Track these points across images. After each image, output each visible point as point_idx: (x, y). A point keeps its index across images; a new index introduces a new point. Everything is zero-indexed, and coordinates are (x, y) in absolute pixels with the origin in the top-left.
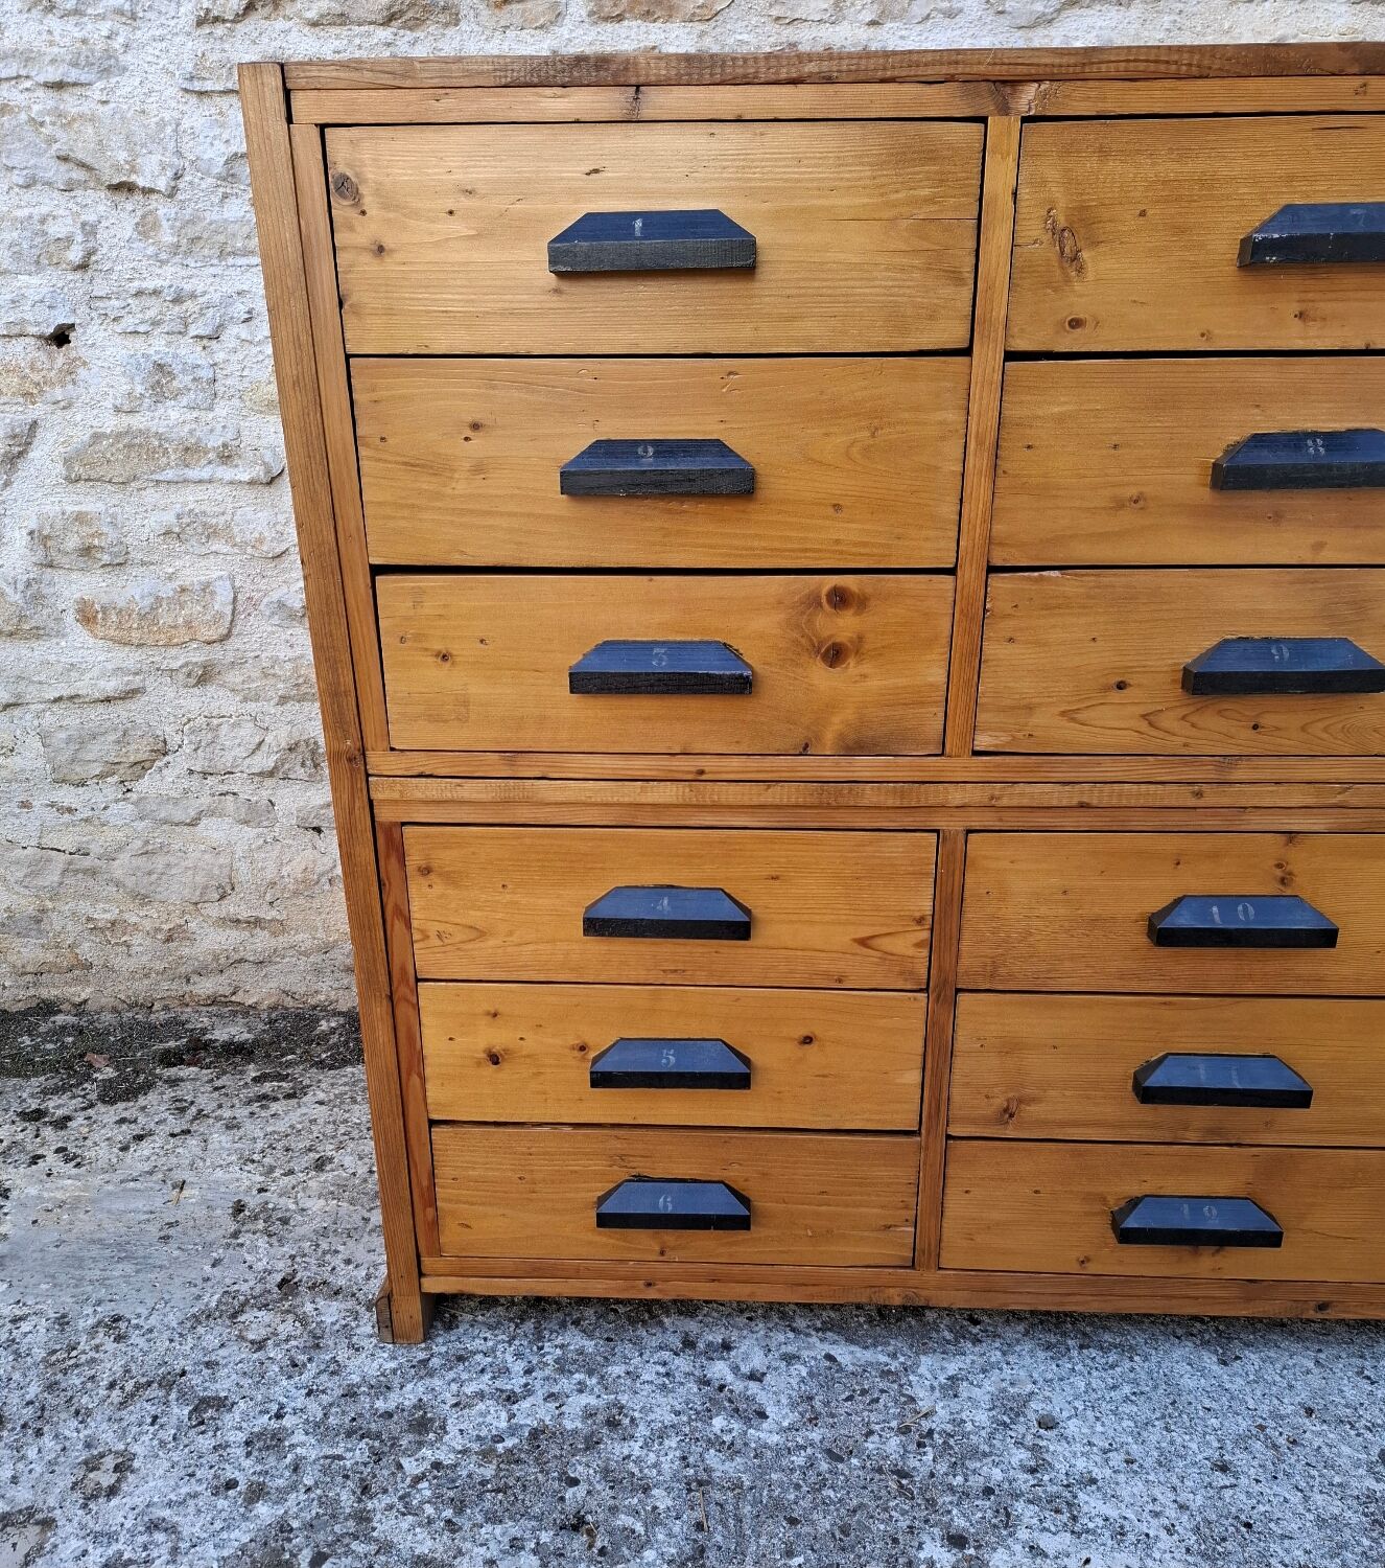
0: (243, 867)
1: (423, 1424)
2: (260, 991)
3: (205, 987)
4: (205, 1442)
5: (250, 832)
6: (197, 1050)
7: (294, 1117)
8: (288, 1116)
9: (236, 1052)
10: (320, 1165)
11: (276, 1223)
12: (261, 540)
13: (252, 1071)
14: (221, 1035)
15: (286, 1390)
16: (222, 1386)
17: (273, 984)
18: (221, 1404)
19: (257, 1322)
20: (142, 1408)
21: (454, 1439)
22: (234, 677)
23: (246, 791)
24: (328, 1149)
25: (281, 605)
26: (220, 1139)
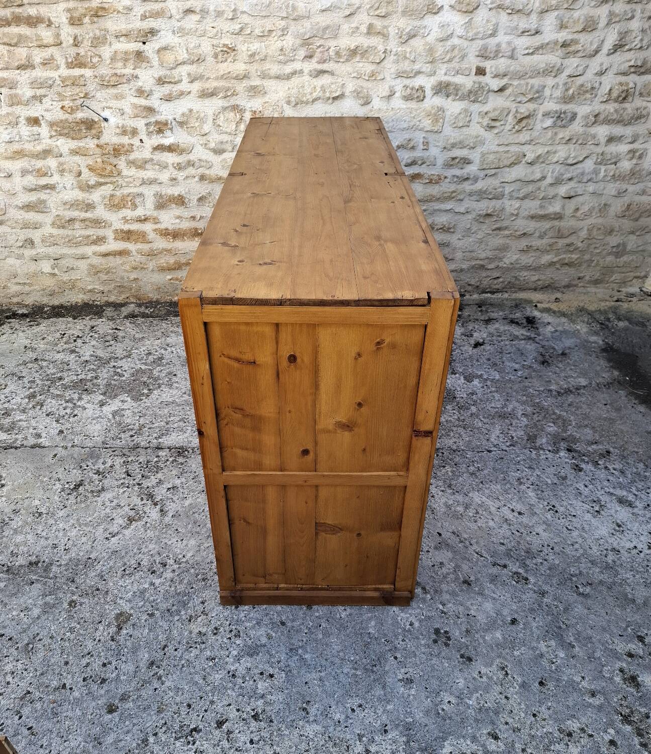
0: (19, 270)
1: (60, 379)
2: (29, 301)
3: (15, 300)
4: (21, 382)
5: (19, 261)
6: (14, 315)
7: (38, 329)
8: (36, 329)
9: (24, 316)
10: (43, 339)
11: (34, 350)
12: (9, 190)
13: (28, 320)
14: (20, 312)
15: (37, 375)
16: (23, 375)
17: (32, 299)
18: (23, 377)
19: (30, 365)
20: (9, 378)
21: (66, 380)
22: (9, 223)
23: (16, 251)
24: (45, 336)
25: (17, 206)
26: (21, 334)
